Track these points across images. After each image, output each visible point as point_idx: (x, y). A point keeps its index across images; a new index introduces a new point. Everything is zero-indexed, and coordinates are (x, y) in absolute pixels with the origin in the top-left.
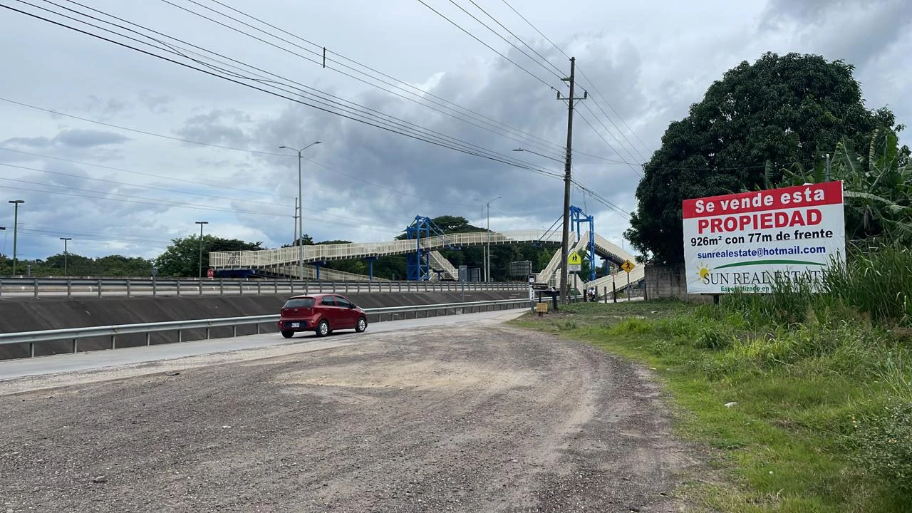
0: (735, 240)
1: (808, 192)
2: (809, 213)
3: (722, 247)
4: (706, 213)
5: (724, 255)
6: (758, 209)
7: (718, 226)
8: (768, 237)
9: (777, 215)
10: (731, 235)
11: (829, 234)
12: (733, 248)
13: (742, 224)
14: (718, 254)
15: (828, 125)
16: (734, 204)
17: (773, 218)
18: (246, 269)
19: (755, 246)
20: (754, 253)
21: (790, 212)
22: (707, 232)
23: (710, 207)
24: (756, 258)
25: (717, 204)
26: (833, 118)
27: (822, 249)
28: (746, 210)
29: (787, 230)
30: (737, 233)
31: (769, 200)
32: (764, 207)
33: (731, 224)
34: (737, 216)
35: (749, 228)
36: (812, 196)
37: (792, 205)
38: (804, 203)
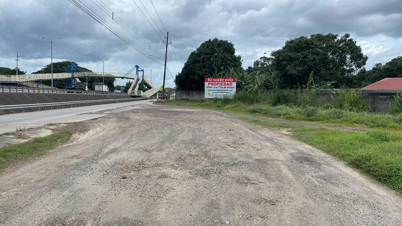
0: (216, 88)
1: (230, 79)
2: (230, 83)
3: (213, 89)
4: (210, 81)
5: (213, 90)
6: (221, 82)
7: (212, 84)
8: (222, 87)
9: (224, 83)
10: (215, 86)
11: (233, 88)
12: (215, 89)
13: (217, 84)
14: (212, 90)
15: (229, 60)
16: (216, 80)
17: (223, 84)
18: (16, 83)
19: (219, 89)
20: (219, 90)
21: (227, 83)
22: (210, 85)
23: (211, 80)
24: (220, 91)
25: (212, 80)
26: (230, 58)
27: (232, 90)
28: (218, 82)
29: (226, 86)
30: (216, 86)
31: (223, 80)
32: (222, 81)
33: (215, 84)
34: (216, 83)
35: (219, 85)
36: (231, 80)
37: (227, 81)
38: (229, 81)
